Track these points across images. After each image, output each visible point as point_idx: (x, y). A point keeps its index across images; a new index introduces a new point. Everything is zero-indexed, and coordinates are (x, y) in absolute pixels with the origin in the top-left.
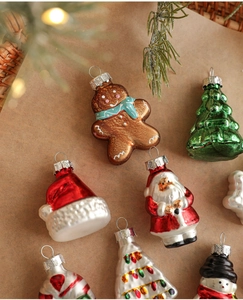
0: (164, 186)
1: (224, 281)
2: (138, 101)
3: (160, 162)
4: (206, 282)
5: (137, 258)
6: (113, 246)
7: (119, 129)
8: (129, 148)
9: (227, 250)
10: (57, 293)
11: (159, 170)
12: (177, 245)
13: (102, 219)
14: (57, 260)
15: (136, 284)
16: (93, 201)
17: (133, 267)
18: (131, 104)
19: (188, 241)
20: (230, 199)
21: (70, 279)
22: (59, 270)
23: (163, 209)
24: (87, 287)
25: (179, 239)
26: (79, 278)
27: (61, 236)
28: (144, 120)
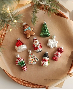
0: (36, 42)
1: (46, 58)
2: (31, 27)
3: (35, 38)
4: (43, 58)
5: (32, 54)
6: (28, 53)
7: (28, 33)
8: (30, 36)
9: (47, 53)
10: (18, 60)
11: (35, 39)
12: (38, 52)
13: (26, 48)
14: (18, 55)
15: (32, 59)
16: (24, 45)
17: (31, 56)
18: (30, 28)
19: (40, 51)
20: (48, 44)
21: (21, 58)
22: (19, 57)
23: (36, 46)
24: (23, 60)
25: (39, 51)
26: (22, 58)
27: (19, 51)
28: (32, 31)
